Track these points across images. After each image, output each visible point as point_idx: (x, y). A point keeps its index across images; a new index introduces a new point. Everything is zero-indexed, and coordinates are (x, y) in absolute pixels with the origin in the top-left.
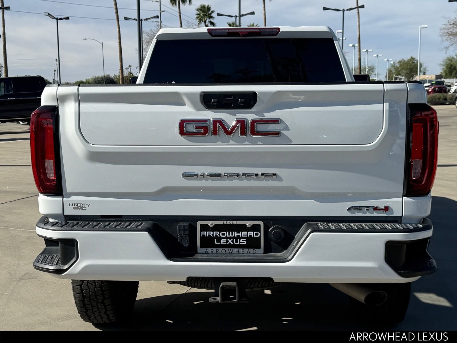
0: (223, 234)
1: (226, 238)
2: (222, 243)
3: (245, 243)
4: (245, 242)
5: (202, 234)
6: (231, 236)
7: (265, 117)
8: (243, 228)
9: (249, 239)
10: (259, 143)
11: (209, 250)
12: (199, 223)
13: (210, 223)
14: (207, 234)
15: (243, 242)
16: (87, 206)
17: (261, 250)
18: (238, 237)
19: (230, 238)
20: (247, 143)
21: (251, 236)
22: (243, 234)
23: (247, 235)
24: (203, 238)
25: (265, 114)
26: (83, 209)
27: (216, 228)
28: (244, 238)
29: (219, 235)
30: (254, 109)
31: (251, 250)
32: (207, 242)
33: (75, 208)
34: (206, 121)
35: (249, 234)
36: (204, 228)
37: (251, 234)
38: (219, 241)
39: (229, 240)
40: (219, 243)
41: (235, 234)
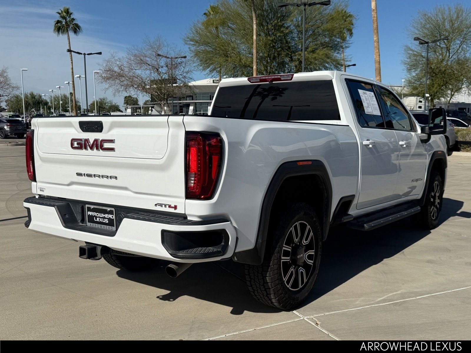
0: (98, 215)
1: (99, 217)
2: (98, 220)
3: (108, 222)
5: (89, 213)
6: (101, 216)
8: (105, 212)
9: (109, 219)
11: (92, 224)
12: (87, 206)
13: (92, 207)
15: (106, 221)
16: (44, 189)
17: (115, 228)
18: (104, 218)
19: (101, 218)
21: (110, 217)
22: (106, 216)
23: (108, 217)
24: (89, 216)
26: (43, 191)
27: (94, 210)
28: (107, 218)
29: (96, 215)
31: (110, 227)
32: (91, 219)
33: (41, 190)
34: (81, 140)
36: (89, 209)
37: (110, 216)
38: (96, 219)
39: (100, 219)
40: (96, 220)
41: (103, 215)
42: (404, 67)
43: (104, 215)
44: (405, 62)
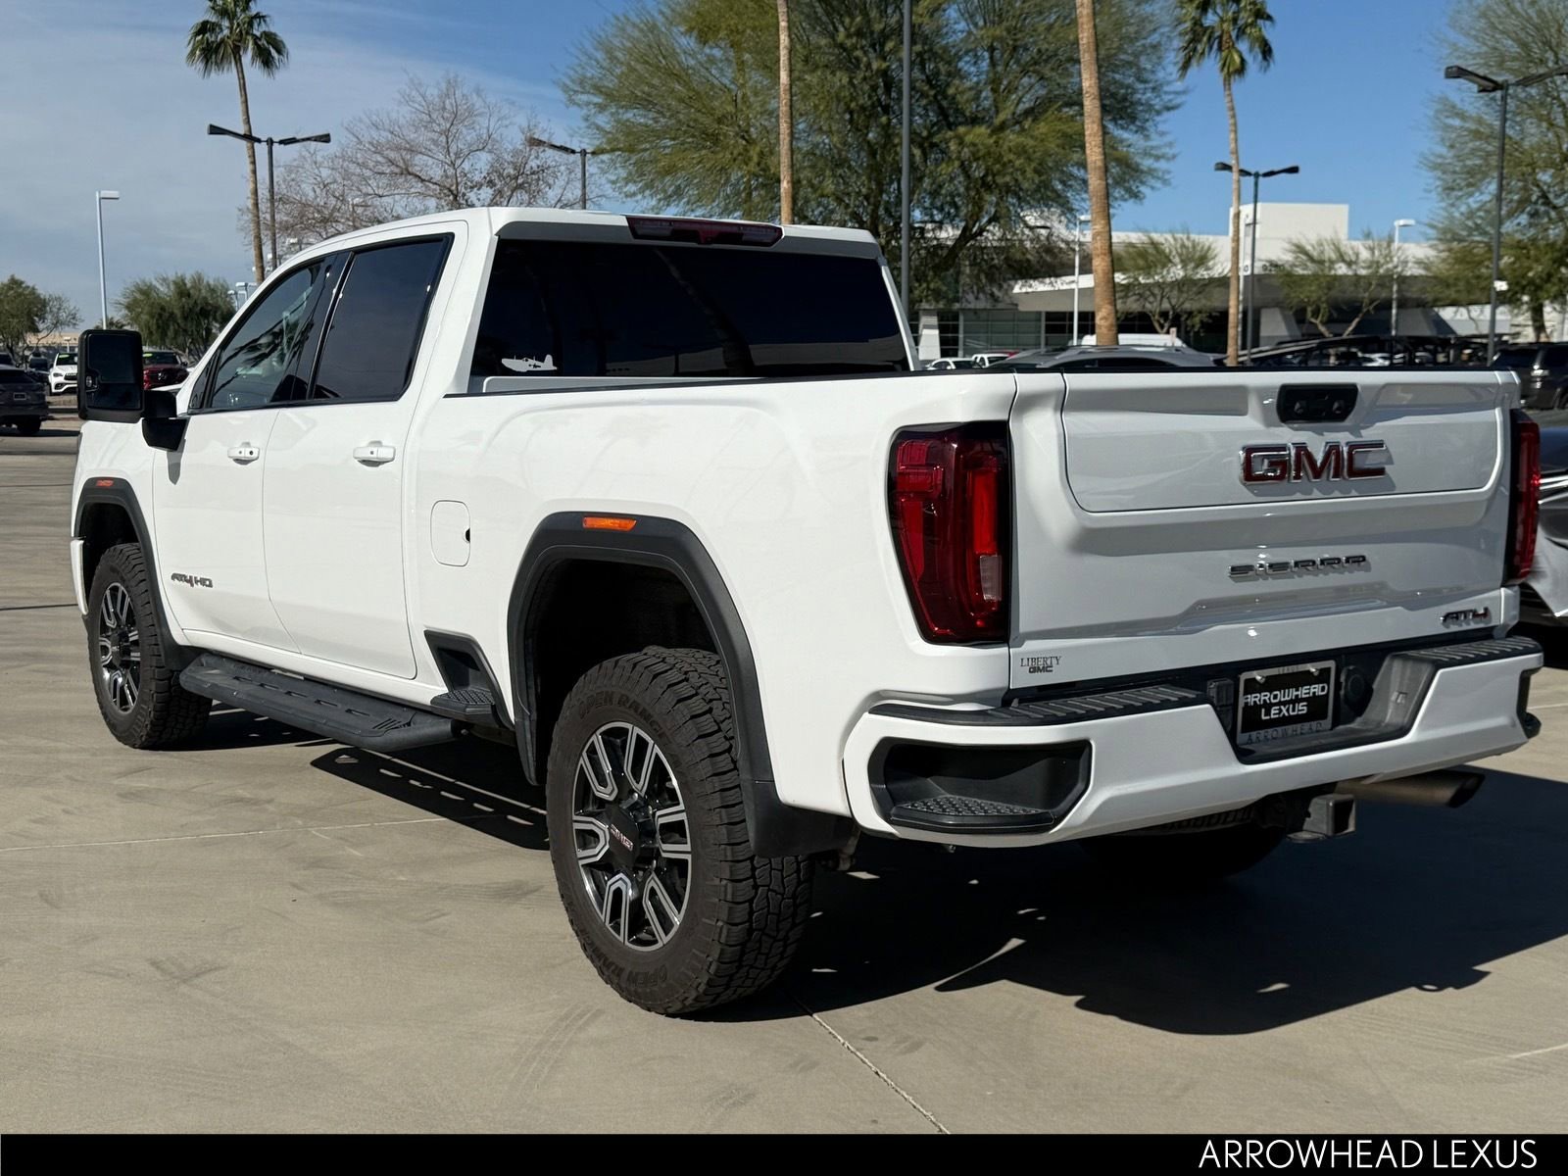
0: (1276, 697)
1: (1280, 703)
2: (1272, 716)
3: (1306, 711)
4: (1305, 708)
5: (1243, 702)
6: (1286, 698)
7: (1361, 437)
8: (1307, 679)
9: (1312, 701)
10: (1354, 493)
11: (1254, 734)
12: (1243, 677)
14: (1252, 699)
15: (1302, 708)
16: (1054, 661)
17: (1327, 723)
18: (1297, 700)
19: (1284, 703)
20: (1337, 494)
21: (1314, 693)
22: (1304, 692)
23: (1310, 693)
25: (1363, 432)
26: (1046, 669)
27: (1271, 684)
28: (1303, 700)
29: (1269, 699)
30: (1347, 423)
31: (1314, 724)
33: (1034, 670)
34: (1283, 448)
35: (1312, 690)
36: (1252, 687)
37: (1316, 690)
38: (1268, 713)
39: (1282, 707)
40: (1268, 718)
41: (1293, 693)
42: (1429, 179)
43: (1295, 693)
44: (1432, 158)
